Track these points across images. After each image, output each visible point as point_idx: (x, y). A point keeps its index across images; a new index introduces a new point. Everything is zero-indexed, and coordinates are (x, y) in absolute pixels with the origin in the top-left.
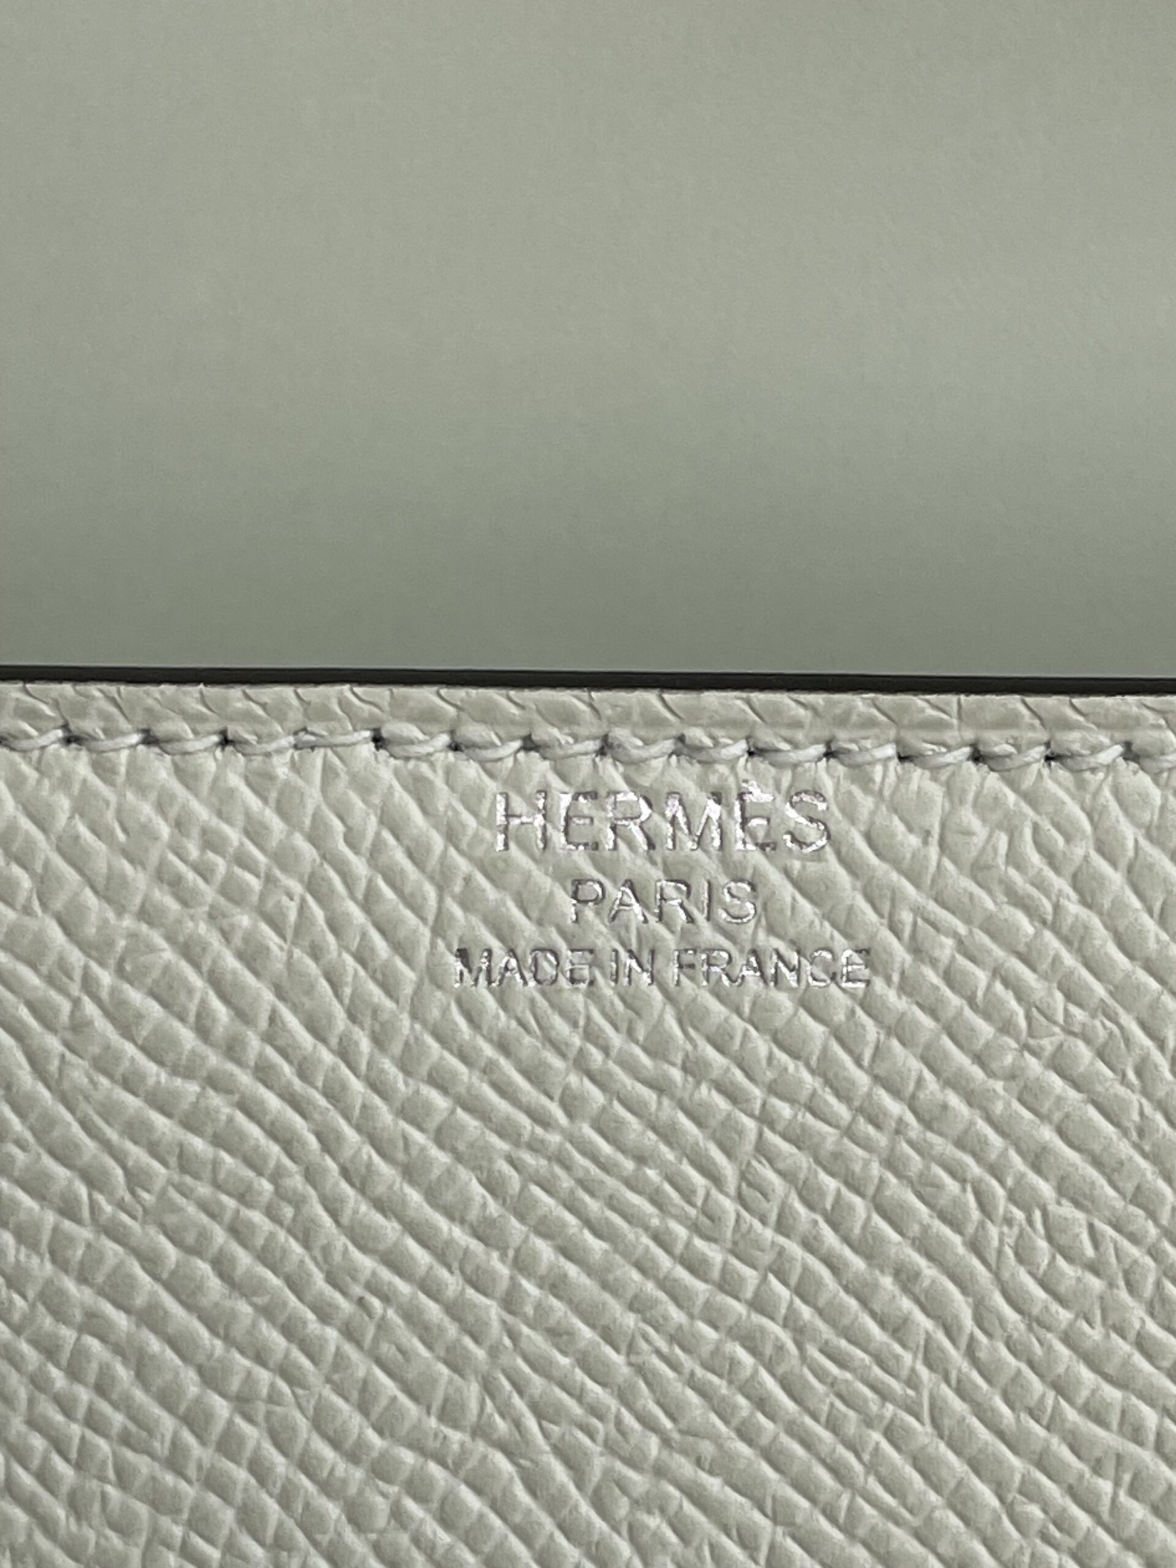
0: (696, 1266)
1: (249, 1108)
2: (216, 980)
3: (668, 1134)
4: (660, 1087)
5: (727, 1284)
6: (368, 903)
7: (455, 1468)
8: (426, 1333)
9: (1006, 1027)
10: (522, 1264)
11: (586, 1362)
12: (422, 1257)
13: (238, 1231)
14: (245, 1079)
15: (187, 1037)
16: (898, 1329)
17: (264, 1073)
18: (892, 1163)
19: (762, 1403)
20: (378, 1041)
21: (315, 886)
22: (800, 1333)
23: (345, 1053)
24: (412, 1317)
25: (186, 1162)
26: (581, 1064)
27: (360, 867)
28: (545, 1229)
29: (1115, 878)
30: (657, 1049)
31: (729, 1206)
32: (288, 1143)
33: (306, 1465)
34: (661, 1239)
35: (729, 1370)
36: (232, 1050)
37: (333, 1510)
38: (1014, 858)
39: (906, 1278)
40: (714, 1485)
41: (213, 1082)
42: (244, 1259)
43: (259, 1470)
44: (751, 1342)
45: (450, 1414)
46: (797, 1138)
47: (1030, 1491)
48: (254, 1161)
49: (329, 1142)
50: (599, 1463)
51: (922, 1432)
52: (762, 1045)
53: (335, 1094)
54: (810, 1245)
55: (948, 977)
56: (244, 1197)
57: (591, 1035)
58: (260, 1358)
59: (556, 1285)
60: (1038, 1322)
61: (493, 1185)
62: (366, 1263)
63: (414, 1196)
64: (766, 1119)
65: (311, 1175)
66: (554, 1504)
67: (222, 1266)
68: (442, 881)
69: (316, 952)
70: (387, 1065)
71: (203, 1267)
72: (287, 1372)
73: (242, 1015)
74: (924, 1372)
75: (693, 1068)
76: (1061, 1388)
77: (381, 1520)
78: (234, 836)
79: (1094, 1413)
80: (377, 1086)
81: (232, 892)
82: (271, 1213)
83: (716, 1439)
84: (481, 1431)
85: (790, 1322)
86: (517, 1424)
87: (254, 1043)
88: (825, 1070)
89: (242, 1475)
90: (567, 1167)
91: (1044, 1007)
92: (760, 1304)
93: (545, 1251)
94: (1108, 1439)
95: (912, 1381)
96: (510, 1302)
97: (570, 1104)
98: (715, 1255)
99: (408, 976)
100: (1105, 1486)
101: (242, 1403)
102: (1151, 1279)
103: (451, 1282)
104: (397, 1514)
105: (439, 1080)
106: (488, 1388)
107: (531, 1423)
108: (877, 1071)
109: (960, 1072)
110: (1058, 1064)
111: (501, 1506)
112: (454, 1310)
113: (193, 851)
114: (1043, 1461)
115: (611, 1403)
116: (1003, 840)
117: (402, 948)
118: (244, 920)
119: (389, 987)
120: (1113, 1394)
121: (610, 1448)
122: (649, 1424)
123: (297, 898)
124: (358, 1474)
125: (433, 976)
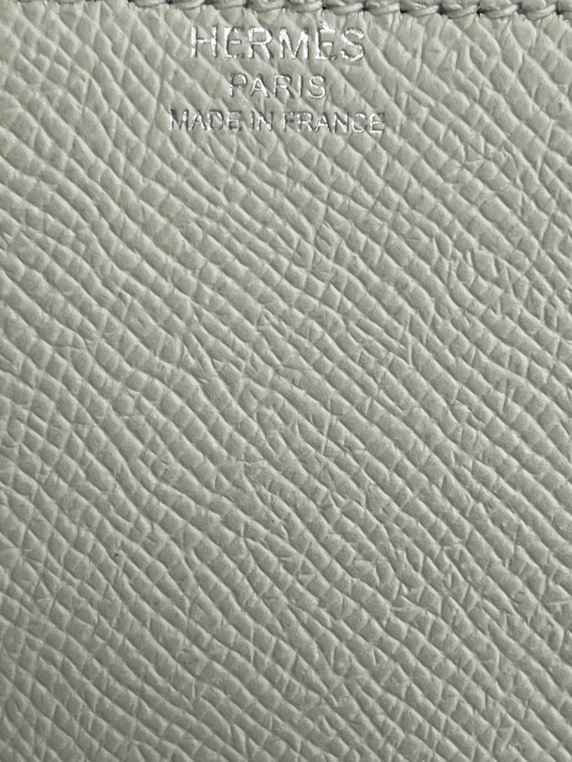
0: (292, 280)
1: (61, 191)
2: (44, 123)
3: (279, 210)
4: (274, 184)
5: (309, 289)
6: (124, 84)
7: (168, 383)
8: (154, 312)
9: (454, 155)
10: (203, 277)
11: (236, 329)
12: (152, 273)
13: (56, 256)
14: (60, 176)
15: (30, 154)
16: (396, 313)
17: (70, 173)
18: (395, 227)
19: (326, 351)
20: (130, 158)
21: (96, 74)
22: (346, 315)
23: (112, 164)
24: (147, 304)
25: (29, 220)
26: (234, 172)
27: (120, 64)
28: (215, 259)
29: (512, 76)
30: (274, 165)
31: (310, 249)
32: (82, 210)
33: (92, 380)
34: (275, 265)
35: (310, 334)
36: (53, 160)
37: (105, 404)
38: (460, 65)
39: (401, 288)
40: (301, 393)
41: (44, 177)
42: (60, 271)
43: (67, 381)
44: (321, 320)
45: (165, 355)
46: (345, 213)
47: (462, 399)
48: (65, 220)
49: (103, 210)
50: (242, 382)
51: (408, 367)
52: (328, 164)
53: (106, 185)
54: (351, 270)
55: (425, 128)
56: (59, 239)
57: (240, 157)
58: (68, 324)
59: (220, 289)
60: (468, 311)
61: (189, 236)
62: (124, 276)
63: (148, 241)
64: (330, 202)
65: (95, 228)
66: (219, 402)
67: (48, 275)
68: (163, 73)
69: (97, 110)
70: (134, 170)
71: (39, 275)
72: (82, 332)
73: (59, 142)
74: (410, 337)
75: (292, 175)
76: (479, 345)
77: (130, 409)
78: (54, 47)
79: (496, 358)
80: (129, 181)
81: (53, 76)
82: (74, 248)
83: (302, 370)
84: (182, 364)
85: (341, 309)
86: (200, 361)
87: (65, 157)
88: (361, 178)
89: (59, 384)
90: (227, 226)
91: (475, 145)
92: (325, 300)
93: (215, 271)
94: (503, 371)
95: (403, 341)
96: (197, 297)
97: (229, 193)
98: (302, 274)
99: (145, 123)
100: (501, 396)
101: (59, 346)
102: (527, 288)
103: (167, 286)
104: (139, 406)
105: (160, 179)
106: (186, 342)
107: (207, 360)
108: (387, 178)
109: (430, 180)
110: (481, 175)
111: (192, 404)
112: (168, 300)
113: (33, 54)
114: (469, 383)
115: (250, 351)
116: (454, 56)
117: (142, 109)
118: (60, 92)
119: (135, 130)
120: (506, 348)
121: (248, 374)
122: (268, 362)
123: (87, 81)
124: (118, 385)
125: (158, 123)
